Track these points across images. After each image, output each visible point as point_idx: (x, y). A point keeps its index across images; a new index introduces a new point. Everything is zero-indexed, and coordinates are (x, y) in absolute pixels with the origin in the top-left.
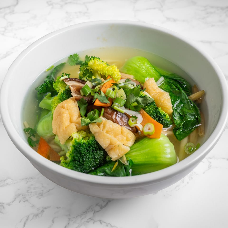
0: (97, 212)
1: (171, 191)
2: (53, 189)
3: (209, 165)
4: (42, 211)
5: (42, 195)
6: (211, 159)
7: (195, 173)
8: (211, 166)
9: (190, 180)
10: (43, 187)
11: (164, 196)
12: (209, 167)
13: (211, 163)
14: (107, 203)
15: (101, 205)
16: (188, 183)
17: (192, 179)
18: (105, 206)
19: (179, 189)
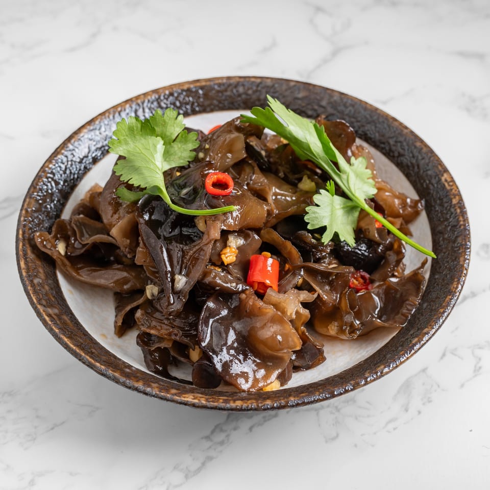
0: (176, 486)
1: (375, 433)
2: (63, 423)
3: (475, 366)
4: (30, 483)
5: (35, 439)
6: (480, 348)
7: (439, 386)
8: (480, 368)
9: (424, 404)
10: (38, 417)
11: (356, 446)
12: (475, 371)
13: (480, 359)
14: (203, 464)
15: (187, 468)
16: (419, 412)
17: (430, 402)
18: (199, 470)
19: (395, 429)
